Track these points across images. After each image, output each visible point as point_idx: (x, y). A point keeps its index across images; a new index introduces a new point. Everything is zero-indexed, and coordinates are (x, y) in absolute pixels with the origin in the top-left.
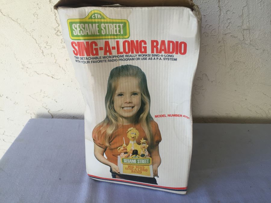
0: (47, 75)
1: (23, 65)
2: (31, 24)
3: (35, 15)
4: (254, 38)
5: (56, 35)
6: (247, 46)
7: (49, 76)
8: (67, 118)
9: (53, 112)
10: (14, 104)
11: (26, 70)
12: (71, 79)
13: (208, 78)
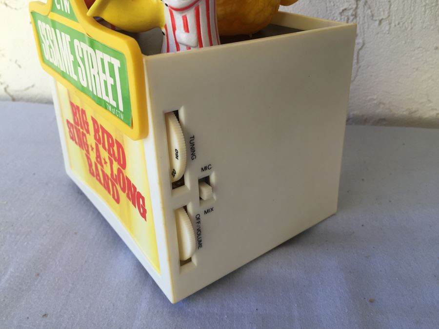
13: (369, 11)
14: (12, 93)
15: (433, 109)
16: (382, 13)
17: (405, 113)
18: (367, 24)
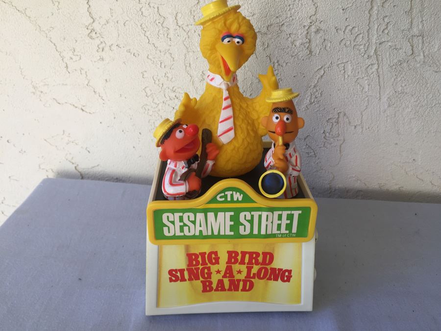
0: (74, 105)
1: (34, 87)
2: (48, 17)
3: (55, 3)
4: (431, 51)
5: (89, 38)
6: (418, 65)
7: (76, 107)
8: (107, 180)
9: (84, 169)
10: (20, 152)
11: (40, 96)
12: (114, 114)
13: (347, 119)
14: (80, 171)
15: (396, 184)
16: (357, 121)
17: (376, 187)
18: (346, 128)
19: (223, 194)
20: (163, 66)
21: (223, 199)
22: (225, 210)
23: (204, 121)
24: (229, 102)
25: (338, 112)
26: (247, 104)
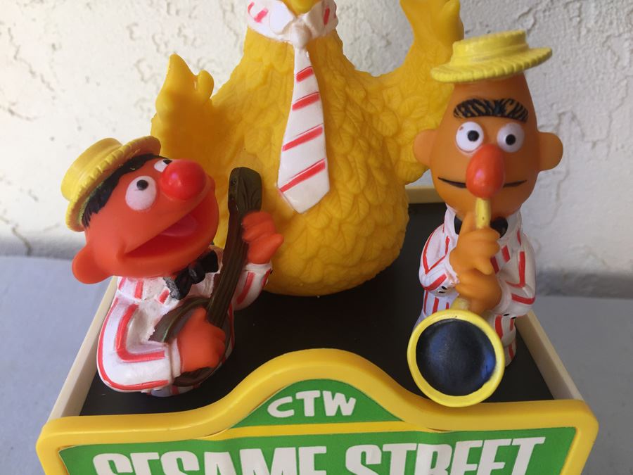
12: (77, 120)
16: (598, 132)
19: (289, 399)
20: (173, 11)
21: (291, 413)
22: (297, 442)
23: (241, 144)
24: (311, 84)
25: (560, 111)
26: (366, 91)
